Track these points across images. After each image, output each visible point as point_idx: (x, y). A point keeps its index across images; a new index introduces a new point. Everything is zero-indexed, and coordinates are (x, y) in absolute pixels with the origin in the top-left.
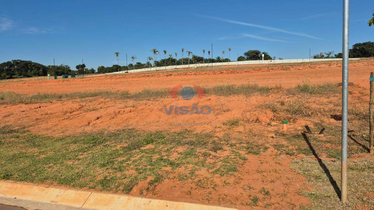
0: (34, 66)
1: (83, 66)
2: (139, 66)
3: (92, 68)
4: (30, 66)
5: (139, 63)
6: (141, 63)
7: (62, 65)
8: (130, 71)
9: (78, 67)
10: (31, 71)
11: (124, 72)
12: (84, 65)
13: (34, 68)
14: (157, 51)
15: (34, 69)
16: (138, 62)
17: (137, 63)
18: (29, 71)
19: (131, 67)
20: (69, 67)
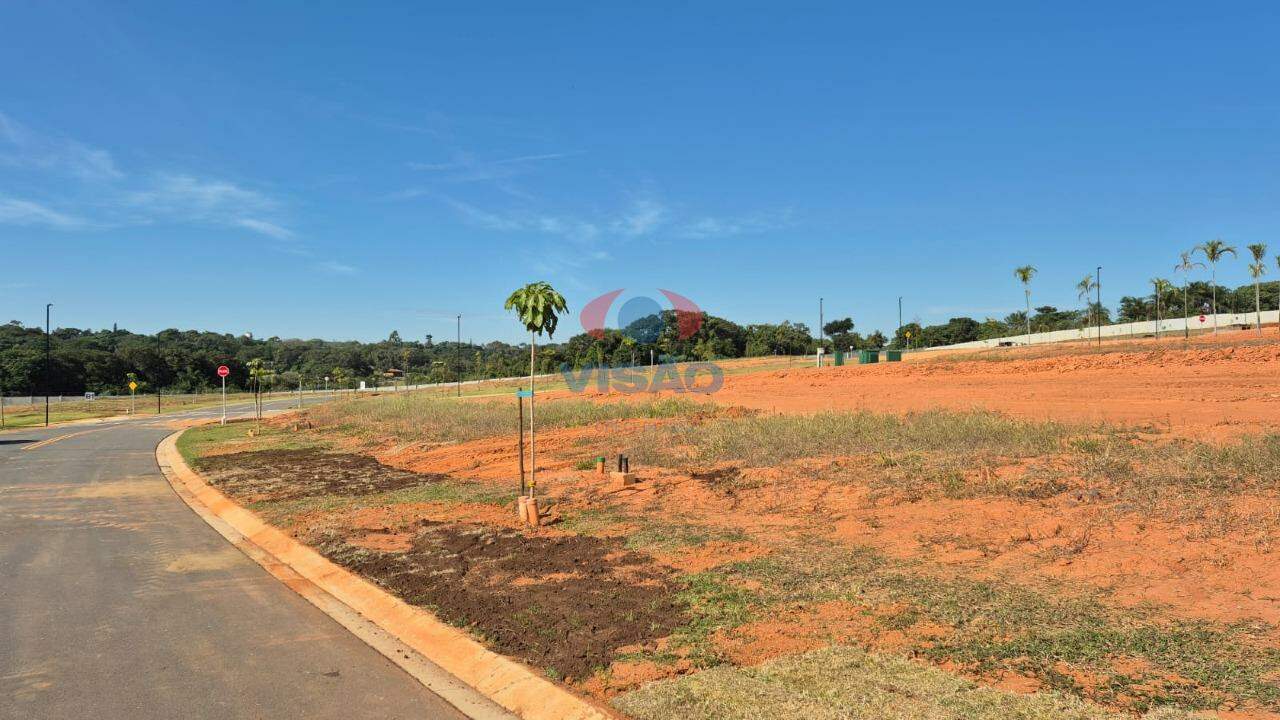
0: (712, 327)
1: (847, 324)
2: (1051, 319)
3: (877, 332)
4: (704, 326)
5: (1047, 310)
6: (1055, 310)
7: (787, 322)
8: (1017, 340)
9: (830, 329)
10: (705, 342)
11: (993, 343)
12: (848, 320)
13: (711, 333)
14: (1228, 249)
15: (713, 337)
16: (1042, 306)
17: (1039, 310)
18: (700, 341)
19: (1018, 323)
20: (807, 329)
